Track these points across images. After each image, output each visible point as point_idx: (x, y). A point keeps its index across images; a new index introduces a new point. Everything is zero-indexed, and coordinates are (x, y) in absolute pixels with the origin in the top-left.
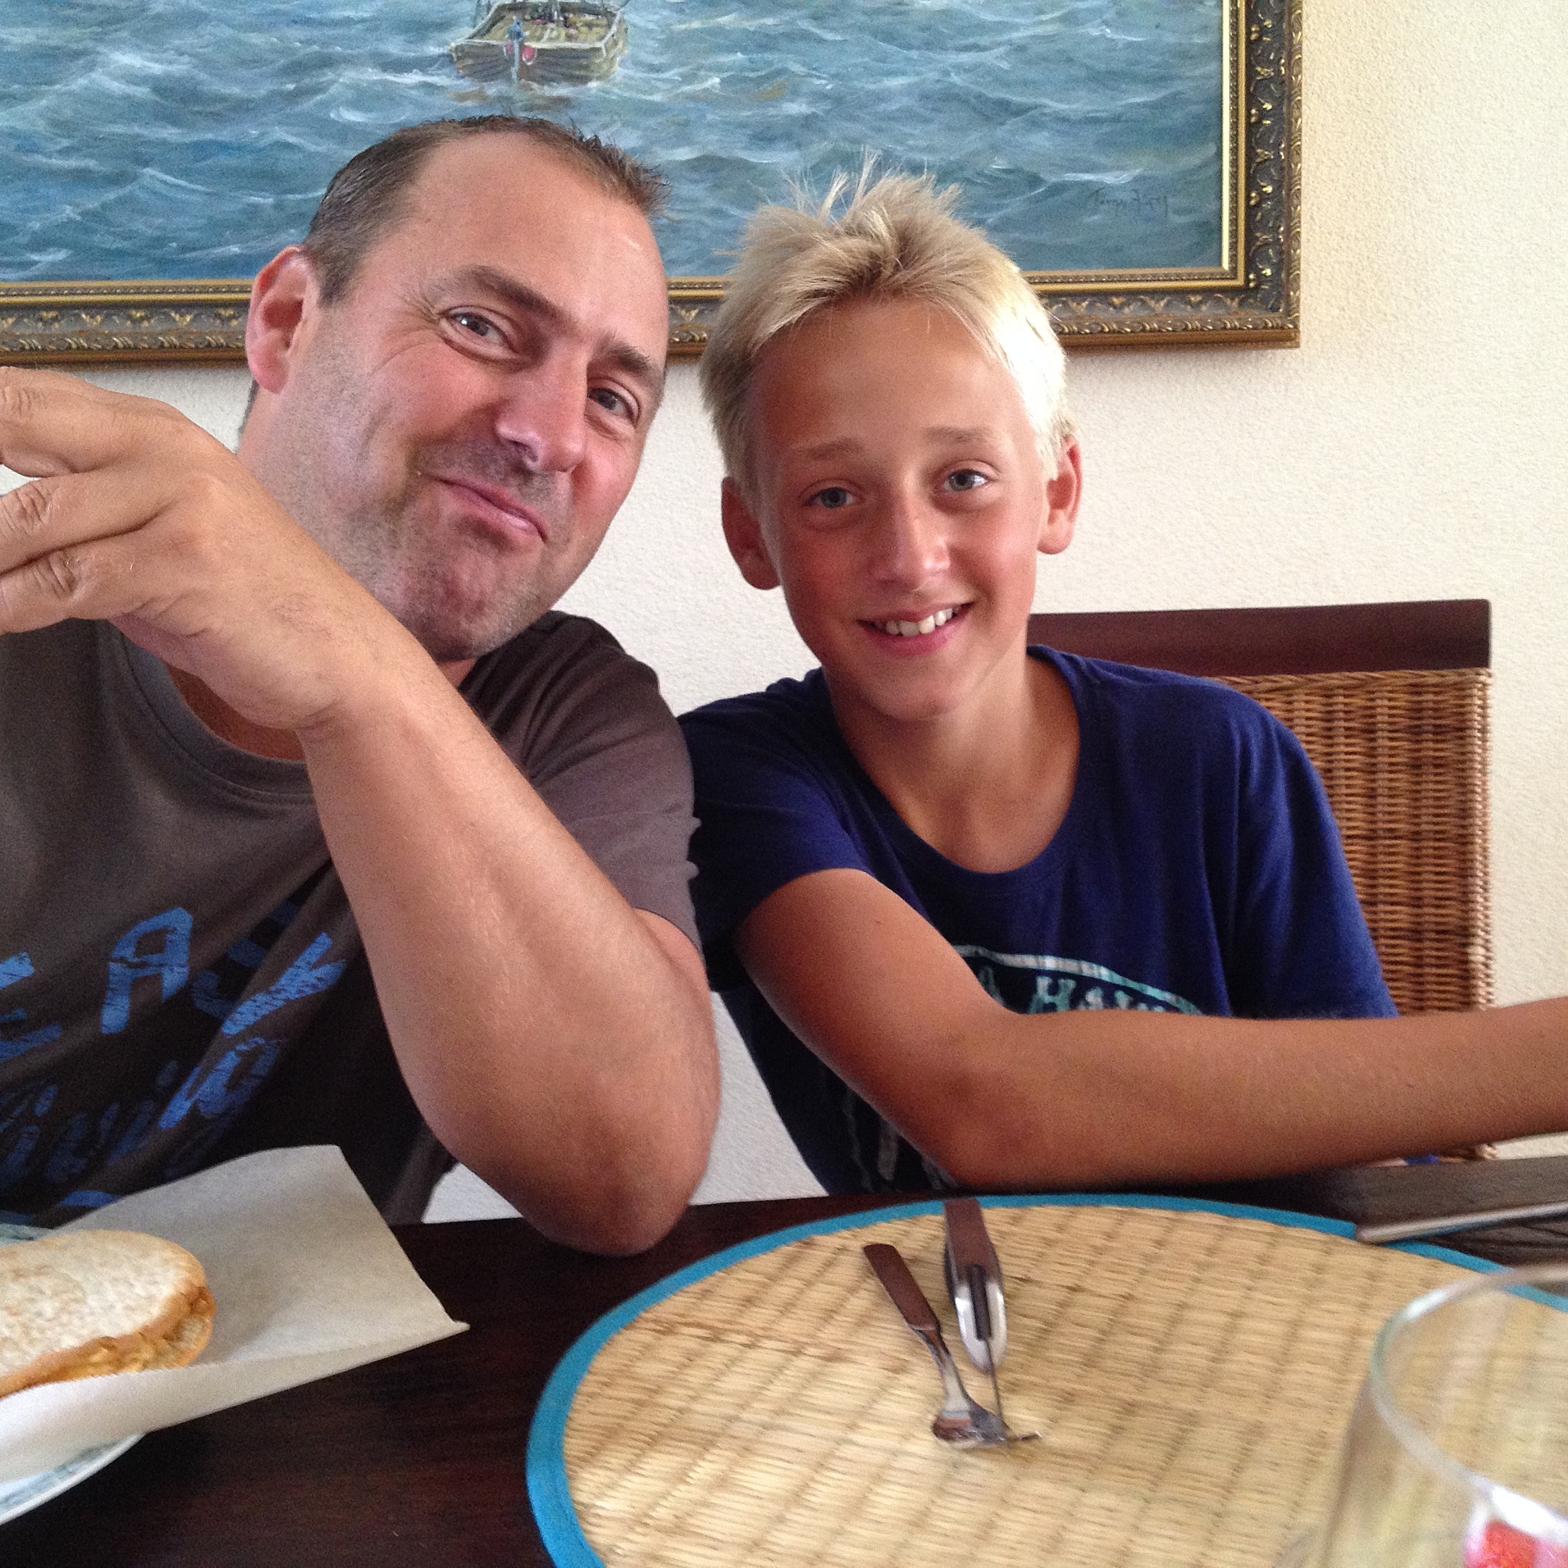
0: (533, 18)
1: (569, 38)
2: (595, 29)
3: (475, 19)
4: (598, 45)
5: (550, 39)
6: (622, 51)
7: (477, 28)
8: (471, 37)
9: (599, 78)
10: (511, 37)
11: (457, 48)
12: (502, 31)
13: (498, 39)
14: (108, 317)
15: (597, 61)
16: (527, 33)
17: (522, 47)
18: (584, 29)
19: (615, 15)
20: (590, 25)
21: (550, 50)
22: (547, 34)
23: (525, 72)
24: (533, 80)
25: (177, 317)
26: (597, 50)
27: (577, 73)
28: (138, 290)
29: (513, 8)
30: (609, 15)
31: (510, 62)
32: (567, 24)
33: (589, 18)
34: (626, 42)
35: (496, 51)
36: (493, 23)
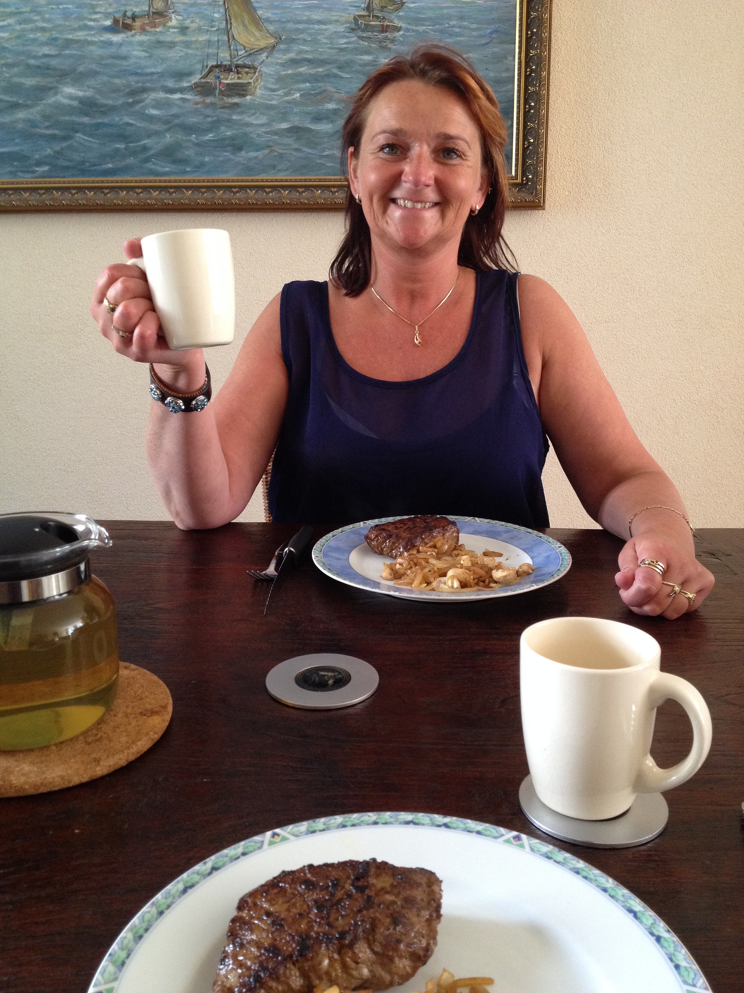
0: (225, 71)
1: (239, 78)
2: (249, 75)
3: (202, 71)
4: (251, 81)
5: (231, 79)
6: (259, 84)
7: (203, 74)
8: (201, 78)
9: (250, 95)
10: (216, 79)
11: (194, 83)
12: (212, 77)
13: (211, 79)
14: (63, 193)
15: (250, 87)
16: (222, 77)
17: (220, 83)
18: (245, 75)
19: (256, 69)
20: (247, 73)
21: (232, 84)
22: (230, 78)
23: (222, 93)
24: (225, 96)
25: (88, 193)
26: (251, 83)
27: (242, 93)
28: (74, 182)
29: (217, 66)
30: (255, 68)
31: (215, 89)
32: (238, 73)
33: (247, 70)
34: (261, 79)
35: (210, 84)
36: (209, 72)
